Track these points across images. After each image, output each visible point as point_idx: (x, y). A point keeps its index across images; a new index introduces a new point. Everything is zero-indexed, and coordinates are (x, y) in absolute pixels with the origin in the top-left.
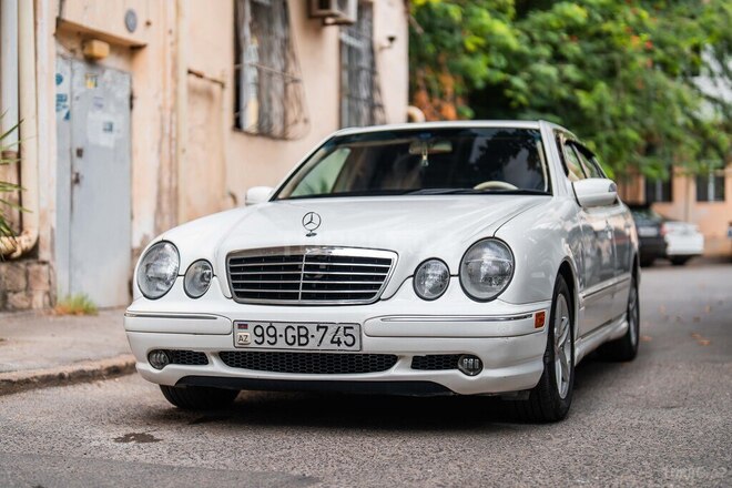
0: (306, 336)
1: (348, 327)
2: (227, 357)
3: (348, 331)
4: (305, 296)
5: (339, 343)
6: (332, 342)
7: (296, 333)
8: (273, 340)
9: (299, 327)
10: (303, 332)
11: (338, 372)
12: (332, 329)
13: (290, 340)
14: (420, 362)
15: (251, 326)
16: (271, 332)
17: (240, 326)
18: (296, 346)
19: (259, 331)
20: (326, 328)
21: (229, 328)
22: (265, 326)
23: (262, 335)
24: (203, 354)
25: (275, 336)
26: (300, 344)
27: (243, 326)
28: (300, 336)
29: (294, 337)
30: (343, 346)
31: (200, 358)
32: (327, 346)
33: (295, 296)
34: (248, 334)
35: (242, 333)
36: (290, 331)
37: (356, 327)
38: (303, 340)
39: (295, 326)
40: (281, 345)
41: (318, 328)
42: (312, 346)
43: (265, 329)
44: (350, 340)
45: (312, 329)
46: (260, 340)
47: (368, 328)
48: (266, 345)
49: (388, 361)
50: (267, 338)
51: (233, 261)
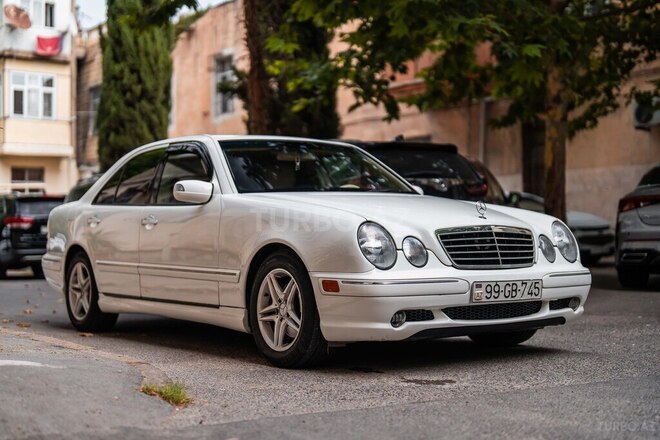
0: (516, 290)
1: (537, 282)
3: (536, 285)
4: (505, 262)
5: (531, 294)
6: (528, 294)
7: (510, 289)
8: (496, 295)
9: (513, 285)
10: (515, 287)
11: (515, 316)
12: (529, 284)
13: (507, 294)
14: (552, 304)
15: (484, 285)
16: (497, 288)
17: (477, 286)
18: (509, 299)
19: (489, 289)
20: (527, 284)
21: (467, 287)
22: (493, 285)
23: (491, 292)
24: (429, 312)
25: (498, 291)
26: (512, 297)
27: (479, 285)
28: (512, 291)
29: (509, 291)
30: (533, 295)
31: (426, 314)
32: (526, 297)
33: (497, 262)
34: (482, 291)
35: (477, 291)
36: (508, 288)
37: (540, 282)
38: (514, 294)
39: (511, 283)
40: (502, 298)
41: (523, 284)
42: (518, 297)
43: (493, 287)
44: (537, 292)
45: (519, 284)
46: (489, 295)
47: (545, 282)
48: (492, 299)
49: (538, 306)
50: (493, 294)
51: (442, 237)
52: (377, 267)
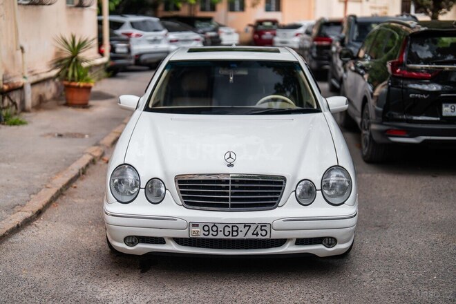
0: (237, 231)
1: (263, 225)
2: (179, 241)
3: (263, 228)
4: (233, 206)
5: (257, 234)
6: (253, 234)
7: (230, 229)
8: (215, 233)
9: (233, 226)
10: (235, 229)
12: (253, 227)
13: (227, 233)
14: (300, 242)
15: (201, 226)
16: (215, 229)
17: (194, 225)
18: (230, 237)
19: (206, 228)
20: (250, 226)
21: (185, 225)
22: (211, 225)
23: (209, 231)
24: (162, 238)
25: (217, 231)
26: (232, 236)
27: (195, 225)
28: (233, 231)
29: (229, 231)
30: (260, 236)
31: (161, 241)
32: (250, 236)
33: (227, 206)
34: (199, 229)
35: (196, 229)
36: (227, 229)
37: (268, 226)
38: (235, 233)
39: (230, 226)
40: (220, 236)
41: (245, 226)
42: (241, 236)
43: (208, 227)
44: (264, 233)
45: (241, 227)
46: (207, 233)
47: (275, 226)
48: (210, 236)
49: (281, 242)
50: (211, 232)
51: (180, 182)
52: (118, 201)
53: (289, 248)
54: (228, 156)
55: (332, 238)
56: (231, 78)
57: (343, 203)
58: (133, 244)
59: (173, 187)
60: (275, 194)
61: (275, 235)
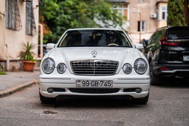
0: (97, 84)
1: (109, 81)
2: (71, 90)
3: (109, 82)
4: (96, 73)
5: (106, 85)
6: (105, 85)
7: (94, 83)
8: (88, 85)
9: (96, 82)
10: (97, 83)
12: (105, 82)
13: (93, 85)
14: (125, 90)
15: (82, 81)
16: (88, 83)
17: (78, 81)
18: (94, 86)
19: (84, 83)
20: (103, 82)
21: (74, 81)
22: (86, 81)
23: (85, 84)
24: (64, 89)
25: (89, 84)
26: (95, 86)
27: (79, 81)
28: (96, 84)
29: (94, 84)
30: (107, 86)
31: (63, 90)
32: (103, 86)
33: (93, 73)
34: (81, 83)
35: (79, 83)
36: (93, 83)
37: (111, 81)
38: (97, 85)
39: (95, 81)
40: (90, 86)
41: (101, 82)
42: (99, 86)
44: (109, 85)
45: (99, 82)
46: (84, 85)
47: (114, 81)
48: (86, 86)
49: (117, 90)
50: (86, 84)
51: (72, 64)
52: (45, 73)
53: (120, 93)
54: (93, 53)
55: (139, 88)
56: (94, 37)
57: (144, 73)
58: (51, 92)
59: (69, 66)
60: (114, 68)
61: (114, 86)
